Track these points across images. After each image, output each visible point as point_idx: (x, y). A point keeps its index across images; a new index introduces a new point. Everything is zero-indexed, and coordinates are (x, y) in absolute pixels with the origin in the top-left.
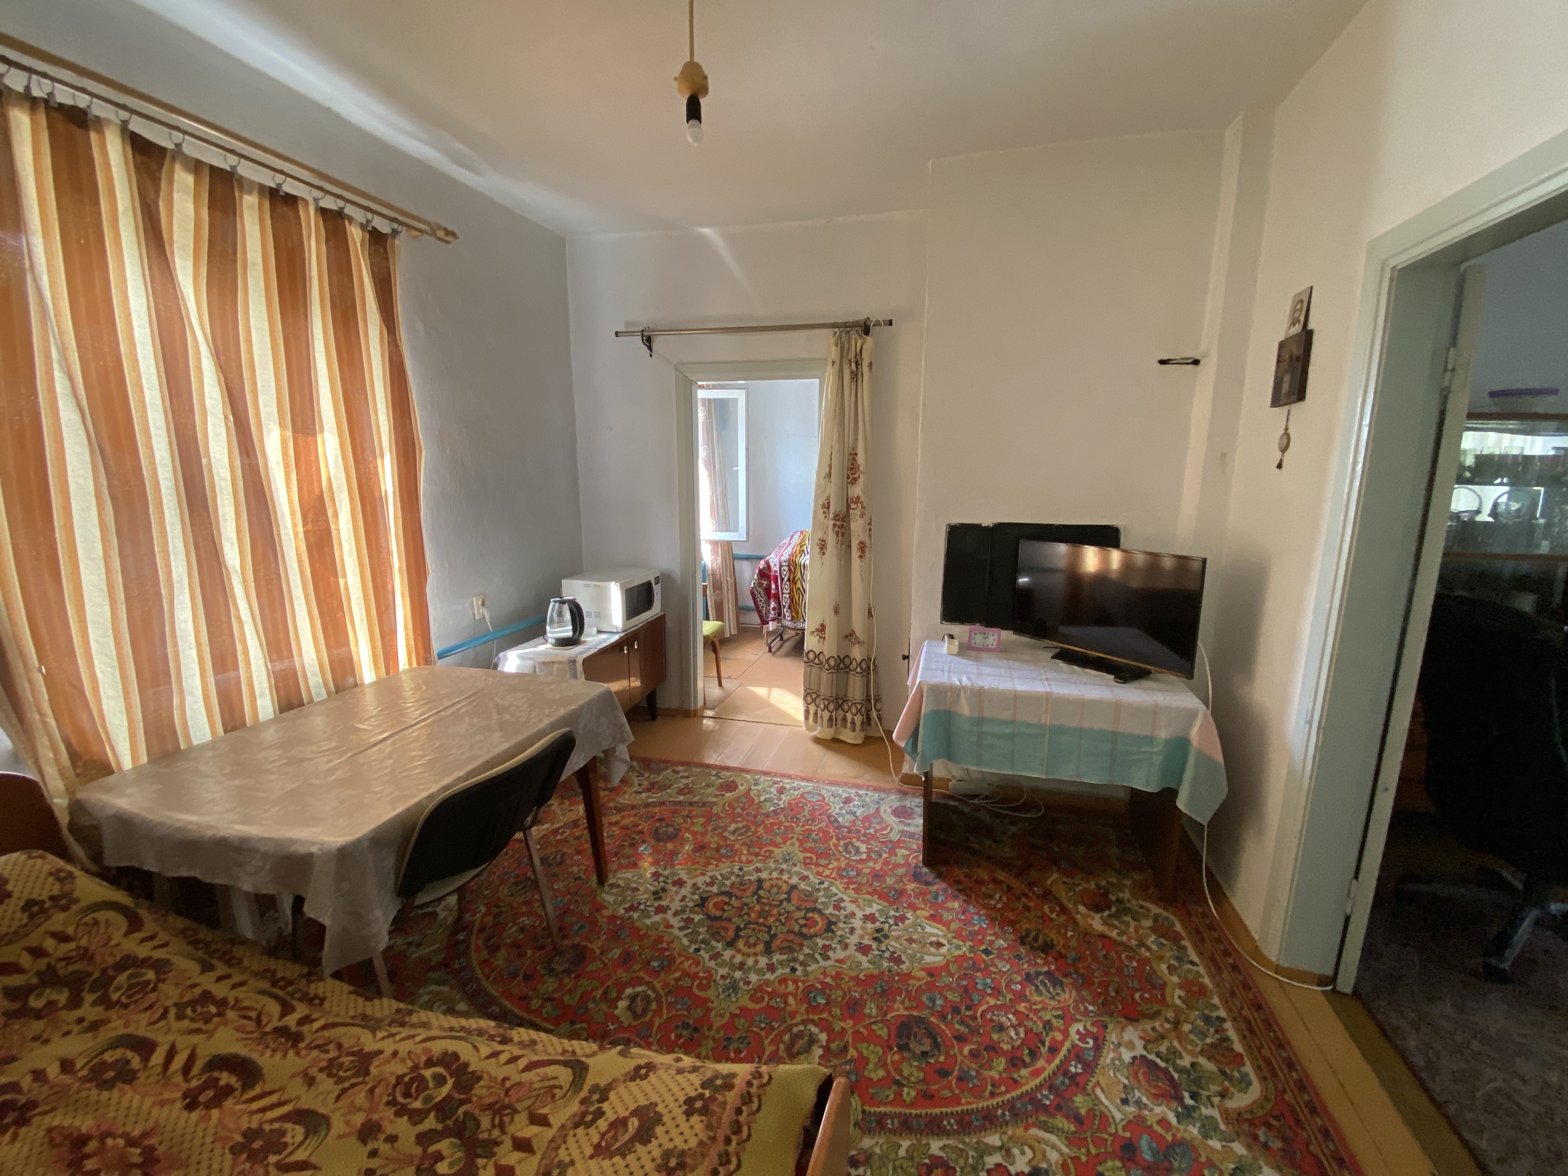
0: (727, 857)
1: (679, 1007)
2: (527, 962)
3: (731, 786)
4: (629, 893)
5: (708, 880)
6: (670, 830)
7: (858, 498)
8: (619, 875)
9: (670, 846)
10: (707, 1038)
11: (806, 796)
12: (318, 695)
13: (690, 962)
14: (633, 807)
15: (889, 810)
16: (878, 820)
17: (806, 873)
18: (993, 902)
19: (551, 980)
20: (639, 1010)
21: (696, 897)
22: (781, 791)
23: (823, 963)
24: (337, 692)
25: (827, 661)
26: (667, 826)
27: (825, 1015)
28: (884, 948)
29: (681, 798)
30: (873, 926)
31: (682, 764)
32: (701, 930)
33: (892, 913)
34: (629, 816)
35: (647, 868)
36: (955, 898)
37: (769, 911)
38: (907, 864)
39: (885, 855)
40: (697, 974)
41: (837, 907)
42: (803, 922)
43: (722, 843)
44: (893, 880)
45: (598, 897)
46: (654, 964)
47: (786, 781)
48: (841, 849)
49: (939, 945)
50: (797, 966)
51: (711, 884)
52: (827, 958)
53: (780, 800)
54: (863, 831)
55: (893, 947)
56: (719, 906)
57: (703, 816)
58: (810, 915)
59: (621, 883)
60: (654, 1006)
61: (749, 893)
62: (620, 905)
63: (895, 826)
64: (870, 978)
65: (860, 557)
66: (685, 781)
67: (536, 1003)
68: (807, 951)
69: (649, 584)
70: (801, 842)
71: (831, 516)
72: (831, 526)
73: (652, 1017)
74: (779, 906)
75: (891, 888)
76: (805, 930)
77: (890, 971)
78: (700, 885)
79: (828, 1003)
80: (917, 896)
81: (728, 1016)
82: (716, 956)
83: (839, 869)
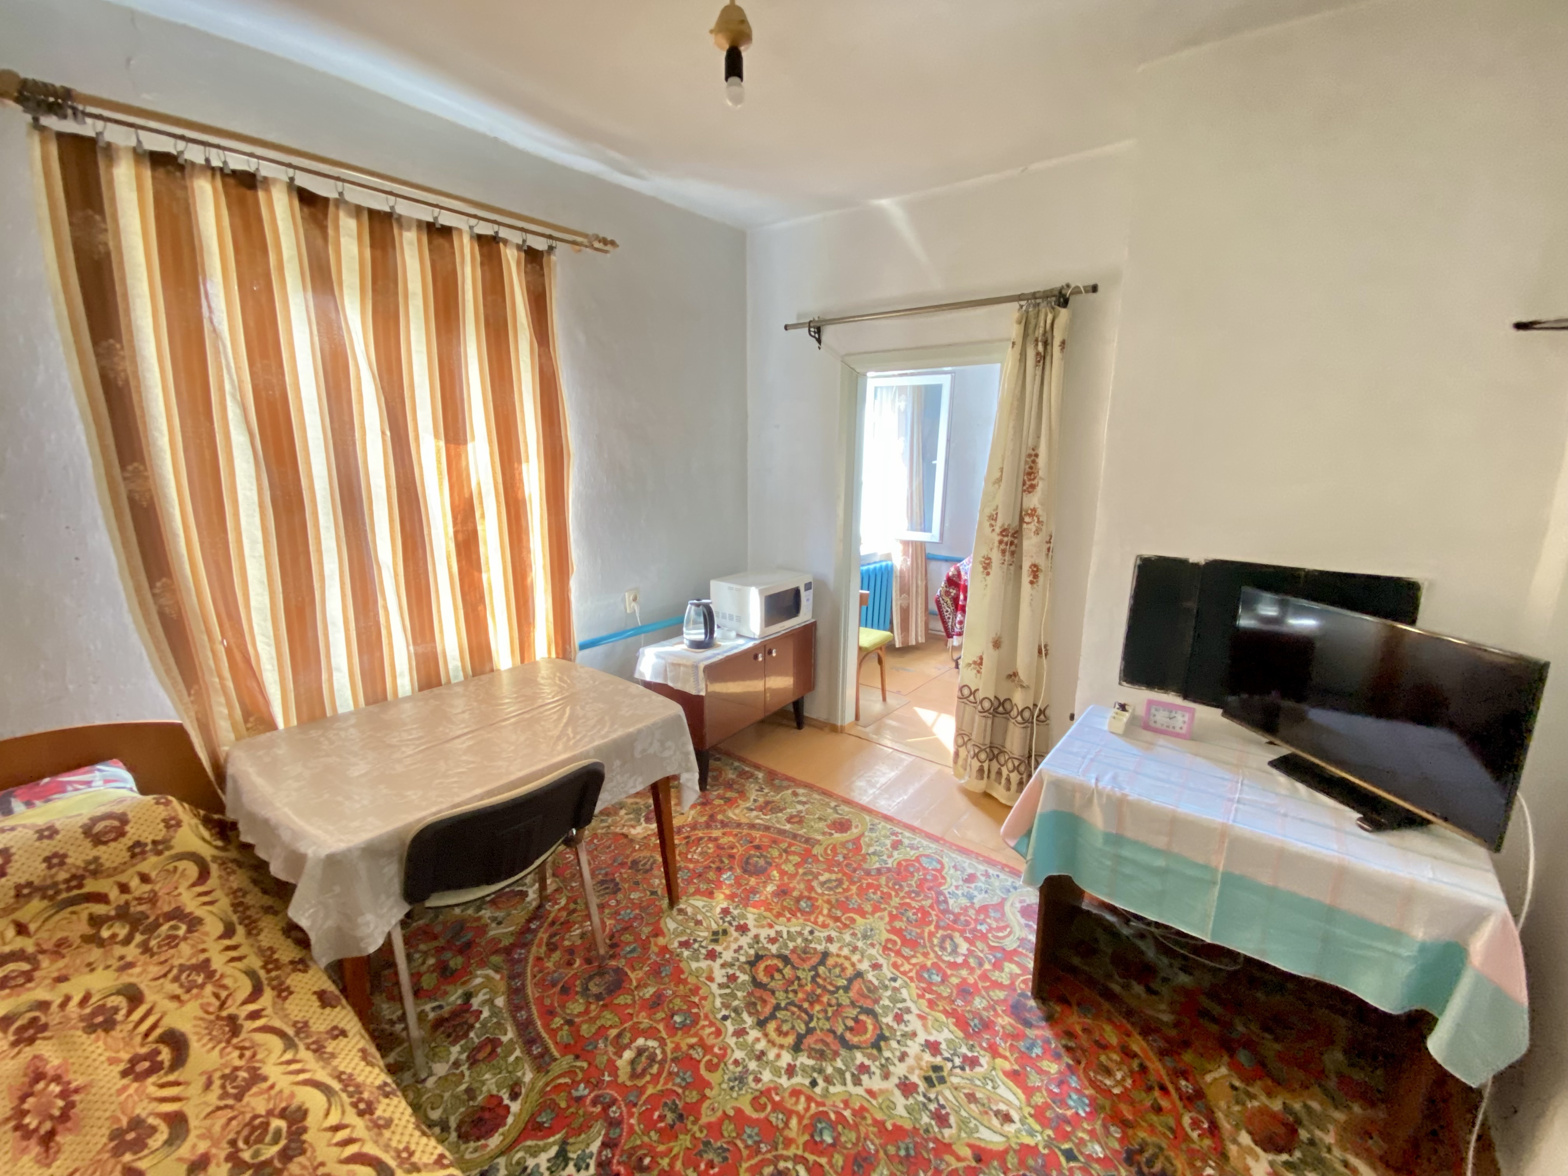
0: (803, 913)
1: (678, 1080)
2: (572, 972)
3: (842, 826)
4: (692, 924)
5: (773, 935)
6: (762, 862)
7: (1034, 510)
8: (691, 902)
9: (753, 881)
10: (687, 1131)
11: (924, 860)
12: (456, 677)
13: (713, 1029)
14: (739, 825)
15: (1018, 905)
16: (998, 915)
17: (881, 961)
18: (1108, 1082)
19: (581, 1001)
20: (639, 1069)
21: (752, 952)
22: (896, 845)
23: (850, 1087)
24: (474, 676)
25: (981, 702)
26: (761, 856)
27: (823, 1161)
28: (932, 1096)
29: (788, 827)
30: (932, 1059)
31: (806, 786)
32: (740, 994)
33: (964, 1050)
34: (730, 834)
35: (720, 901)
36: (1057, 1057)
37: (819, 996)
38: (1012, 987)
39: (987, 966)
40: (713, 1046)
41: (899, 1018)
42: (850, 1023)
43: (806, 894)
44: (985, 1003)
45: (662, 922)
46: (678, 1019)
47: (907, 834)
48: (936, 941)
49: (1007, 1118)
50: (820, 1081)
51: (773, 941)
52: (857, 1082)
53: (890, 856)
54: (972, 926)
55: (946, 1099)
56: (769, 971)
57: (799, 854)
58: (863, 1017)
59: (689, 910)
60: (655, 1069)
61: (807, 966)
62: (677, 936)
63: (1017, 929)
64: (898, 1130)
65: (1032, 583)
66: (800, 807)
67: (558, 1022)
68: (839, 1064)
69: (797, 592)
70: (893, 918)
71: (998, 530)
72: (996, 544)
73: (648, 1082)
74: (832, 993)
75: (976, 1014)
76: (848, 1036)
77: (927, 1131)
78: (762, 938)
79: (833, 1145)
80: (1006, 1036)
81: (719, 1113)
82: (740, 1033)
83: (923, 967)
